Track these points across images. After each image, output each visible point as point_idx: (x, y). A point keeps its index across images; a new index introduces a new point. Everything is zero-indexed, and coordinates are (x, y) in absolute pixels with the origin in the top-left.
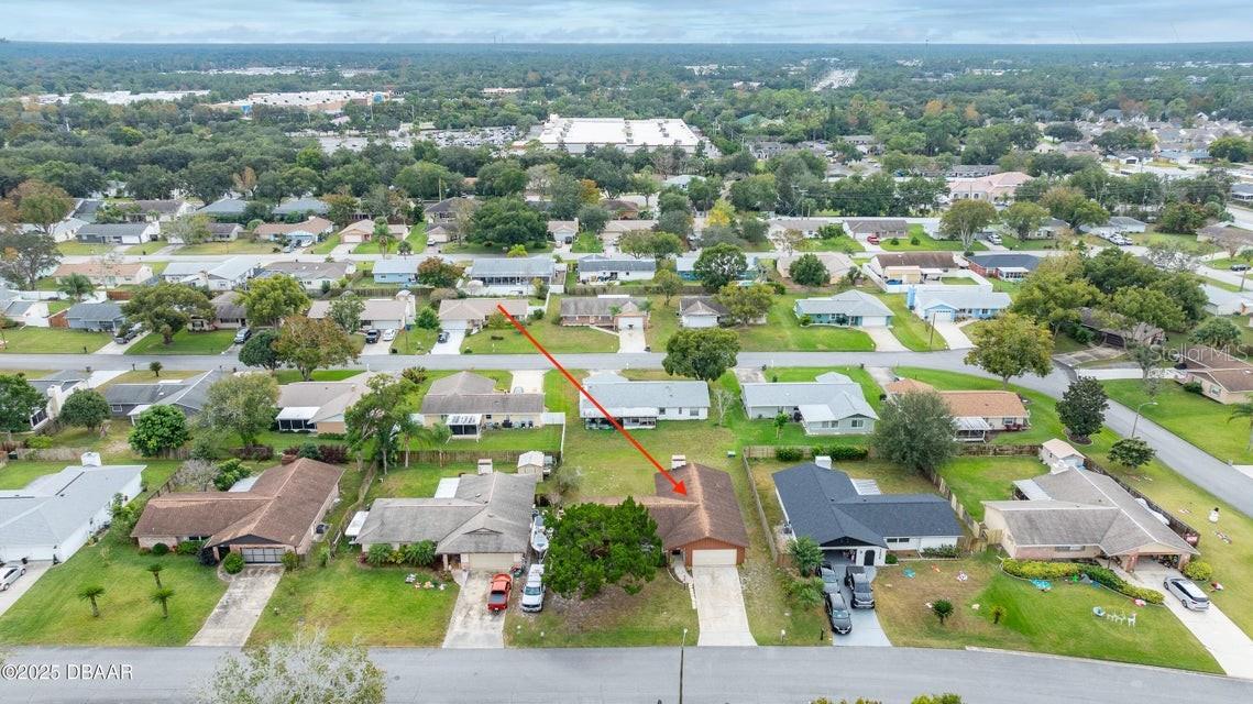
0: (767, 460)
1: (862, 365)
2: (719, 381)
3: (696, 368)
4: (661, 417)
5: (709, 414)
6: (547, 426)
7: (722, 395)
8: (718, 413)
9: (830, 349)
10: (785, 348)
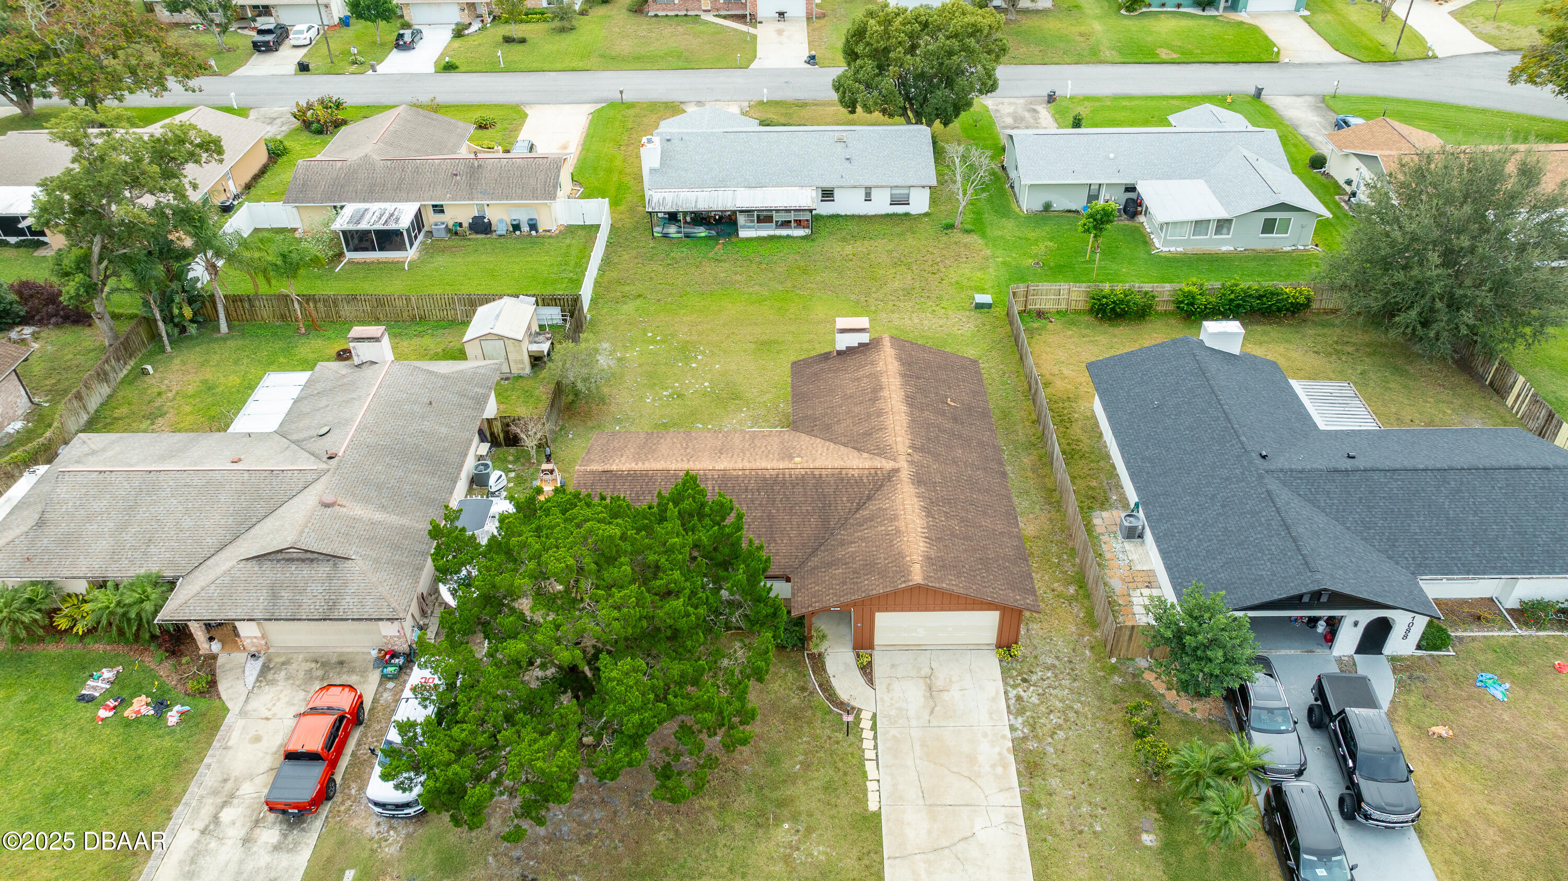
0: (1067, 316)
1: (1259, 93)
2: (956, 125)
3: (908, 98)
4: (825, 209)
5: (933, 201)
6: (571, 230)
7: (964, 158)
8: (951, 198)
9: (1186, 59)
10: (1092, 56)
